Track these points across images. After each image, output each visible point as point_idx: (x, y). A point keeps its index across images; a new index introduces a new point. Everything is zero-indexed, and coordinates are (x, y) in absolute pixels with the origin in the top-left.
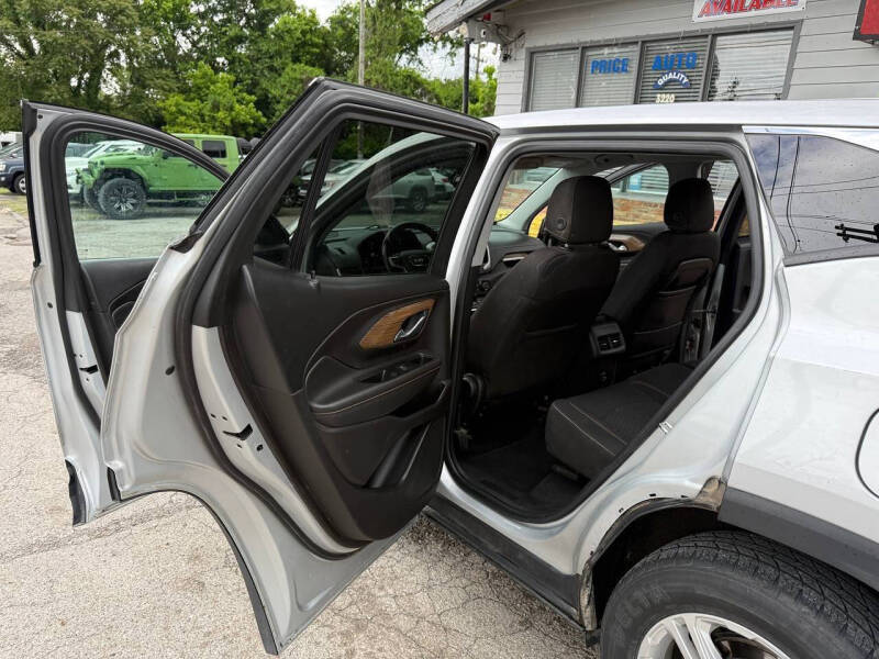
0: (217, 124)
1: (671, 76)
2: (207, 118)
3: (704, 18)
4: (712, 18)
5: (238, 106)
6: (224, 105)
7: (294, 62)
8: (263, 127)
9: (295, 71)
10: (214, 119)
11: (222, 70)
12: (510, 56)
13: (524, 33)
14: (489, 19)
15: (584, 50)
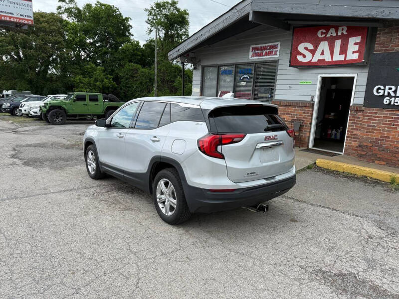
1: (244, 76)
2: (92, 85)
4: (255, 58)
5: (105, 80)
6: (99, 80)
7: (129, 62)
8: (115, 89)
9: (130, 66)
10: (95, 85)
11: (99, 65)
12: (196, 68)
13: (200, 60)
14: (189, 56)
15: (219, 67)
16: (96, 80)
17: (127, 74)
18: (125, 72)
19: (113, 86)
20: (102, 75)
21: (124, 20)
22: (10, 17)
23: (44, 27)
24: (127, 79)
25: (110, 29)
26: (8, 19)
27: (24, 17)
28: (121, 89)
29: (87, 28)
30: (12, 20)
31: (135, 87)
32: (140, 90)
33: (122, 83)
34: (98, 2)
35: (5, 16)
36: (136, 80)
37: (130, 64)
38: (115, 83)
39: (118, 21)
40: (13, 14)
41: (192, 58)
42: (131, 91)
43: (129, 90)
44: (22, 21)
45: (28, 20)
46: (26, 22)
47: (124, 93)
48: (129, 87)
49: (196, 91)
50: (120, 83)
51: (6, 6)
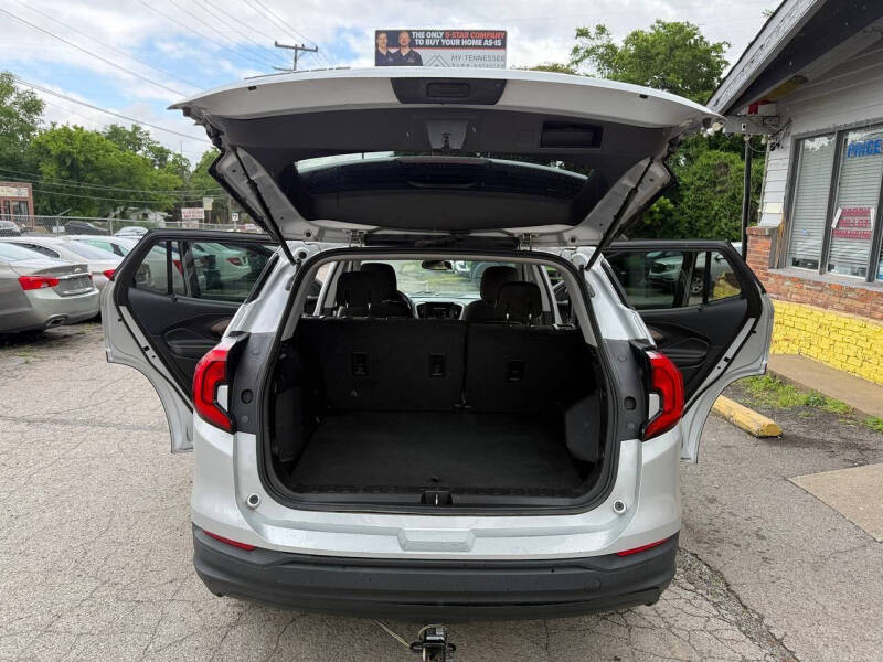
8: (670, 214)
12: (778, 145)
13: (790, 122)
14: (756, 113)
15: (841, 134)
17: (701, 178)
18: (695, 174)
19: (663, 208)
21: (708, 51)
24: (699, 189)
25: (672, 77)
28: (683, 213)
31: (716, 208)
32: (728, 213)
33: (686, 200)
34: (658, 22)
36: (720, 192)
37: (709, 153)
38: (668, 200)
39: (694, 57)
41: (764, 118)
42: (706, 218)
43: (701, 215)
47: (689, 223)
48: (702, 208)
49: (771, 211)
50: (682, 201)
51: (463, 65)
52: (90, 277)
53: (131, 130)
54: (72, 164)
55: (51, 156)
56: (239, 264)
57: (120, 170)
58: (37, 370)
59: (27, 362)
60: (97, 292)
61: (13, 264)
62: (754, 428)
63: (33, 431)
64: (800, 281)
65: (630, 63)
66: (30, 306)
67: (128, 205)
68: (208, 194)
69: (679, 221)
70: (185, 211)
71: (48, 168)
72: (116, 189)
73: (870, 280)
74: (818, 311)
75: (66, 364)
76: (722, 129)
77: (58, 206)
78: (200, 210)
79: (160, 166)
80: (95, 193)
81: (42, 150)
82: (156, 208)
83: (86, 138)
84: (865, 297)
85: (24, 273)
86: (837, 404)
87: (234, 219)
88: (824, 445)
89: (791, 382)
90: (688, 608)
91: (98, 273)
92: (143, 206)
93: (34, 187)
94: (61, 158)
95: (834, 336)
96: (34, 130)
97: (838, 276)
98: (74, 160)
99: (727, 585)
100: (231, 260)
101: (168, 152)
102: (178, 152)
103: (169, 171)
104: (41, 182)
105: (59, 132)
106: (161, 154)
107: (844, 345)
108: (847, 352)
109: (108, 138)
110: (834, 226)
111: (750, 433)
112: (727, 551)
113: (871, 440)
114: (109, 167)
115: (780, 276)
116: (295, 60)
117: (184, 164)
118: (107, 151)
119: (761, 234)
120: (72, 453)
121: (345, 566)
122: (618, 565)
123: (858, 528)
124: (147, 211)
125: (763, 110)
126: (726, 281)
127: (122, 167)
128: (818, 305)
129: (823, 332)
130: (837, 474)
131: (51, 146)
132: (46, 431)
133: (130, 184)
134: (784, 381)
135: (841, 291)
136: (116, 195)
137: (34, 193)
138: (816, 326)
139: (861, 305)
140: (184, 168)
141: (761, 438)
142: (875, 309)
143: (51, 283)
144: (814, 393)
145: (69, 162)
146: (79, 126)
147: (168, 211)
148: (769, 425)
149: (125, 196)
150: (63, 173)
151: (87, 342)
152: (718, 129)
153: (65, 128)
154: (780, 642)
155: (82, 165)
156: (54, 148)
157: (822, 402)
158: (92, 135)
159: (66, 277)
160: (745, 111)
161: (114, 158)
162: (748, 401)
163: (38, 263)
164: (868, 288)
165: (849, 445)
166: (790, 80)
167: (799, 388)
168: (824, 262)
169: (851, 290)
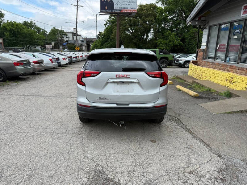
0: (170, 46)
1: (237, 31)
2: (167, 44)
3: (243, 15)
4: (245, 15)
5: (175, 41)
6: (172, 41)
7: (193, 28)
8: (182, 46)
9: (193, 30)
10: (169, 44)
11: (174, 32)
12: (205, 28)
13: (208, 22)
14: (200, 19)
15: (220, 25)
16: (170, 41)
17: (190, 36)
18: (189, 35)
19: (180, 44)
20: (174, 38)
22: (126, 10)
23: (144, 13)
24: (190, 39)
25: (183, 8)
26: (125, 11)
27: (133, 9)
28: (186, 46)
29: (169, 9)
30: (127, 11)
33: (186, 42)
35: (124, 10)
38: (182, 42)
40: (127, 8)
42: (192, 47)
43: (190, 47)
44: (131, 11)
45: (134, 10)
46: (133, 11)
47: (187, 49)
48: (190, 45)
49: (204, 45)
50: (185, 42)
51: (125, 4)
52: (30, 63)
53: (30, 22)
54: (14, 33)
55: (7, 30)
56: (66, 60)
57: (27, 34)
58: (21, 86)
59: (17, 84)
60: (32, 67)
61: (11, 59)
62: (193, 95)
63: (26, 97)
64: (209, 62)
65: (172, 3)
66: (17, 70)
67: (30, 44)
68: (53, 41)
69: (184, 48)
70: (47, 46)
71: (7, 34)
72: (27, 40)
73: (225, 62)
74: (212, 69)
75: (27, 84)
76: (191, 24)
77: (10, 44)
78: (51, 45)
79: (38, 33)
80: (21, 41)
81: (5, 28)
82: (38, 45)
83: (18, 25)
84: (223, 66)
85: (15, 62)
86: (213, 90)
87: (61, 48)
88: (208, 98)
89: (204, 86)
90: (172, 124)
91: (32, 62)
92: (35, 45)
93: (3, 39)
94: (10, 31)
95: (215, 75)
96: (2, 22)
97: (218, 61)
98: (14, 31)
99: (181, 121)
100: (63, 59)
101: (41, 29)
102: (43, 29)
103: (42, 34)
104: (5, 38)
105: (9, 23)
106: (39, 29)
107: (217, 77)
108: (218, 79)
109: (23, 25)
110: (218, 48)
111: (192, 96)
112: (182, 116)
113: (219, 97)
114: (25, 33)
115: (205, 61)
116: (78, 2)
117: (46, 32)
118: (23, 28)
119: (201, 51)
120: (38, 101)
121: (107, 109)
122: (155, 109)
123: (210, 112)
124: (36, 46)
125: (202, 19)
126: (192, 63)
127: (28, 33)
128: (213, 68)
129: (213, 74)
130: (209, 103)
131: (8, 27)
132: (30, 97)
133: (30, 38)
134: (203, 86)
135: (219, 65)
136: (27, 41)
137: (3, 41)
138: (212, 73)
139: (222, 68)
140: (46, 33)
141: (194, 97)
142: (225, 69)
143: (21, 64)
144: (208, 88)
145: (13, 32)
146: (15, 21)
147: (42, 46)
148: (196, 94)
149: (29, 42)
150: (11, 35)
151: (31, 79)
152: (190, 24)
153: (11, 22)
154: (189, 129)
155: (16, 33)
156: (8, 28)
157: (210, 90)
158: (19, 24)
159: (24, 63)
160: (197, 19)
161: (26, 31)
162: (194, 90)
163: (17, 59)
164: (224, 64)
165: (214, 98)
166: (207, 12)
167: (206, 87)
168: (215, 58)
169: (221, 64)
